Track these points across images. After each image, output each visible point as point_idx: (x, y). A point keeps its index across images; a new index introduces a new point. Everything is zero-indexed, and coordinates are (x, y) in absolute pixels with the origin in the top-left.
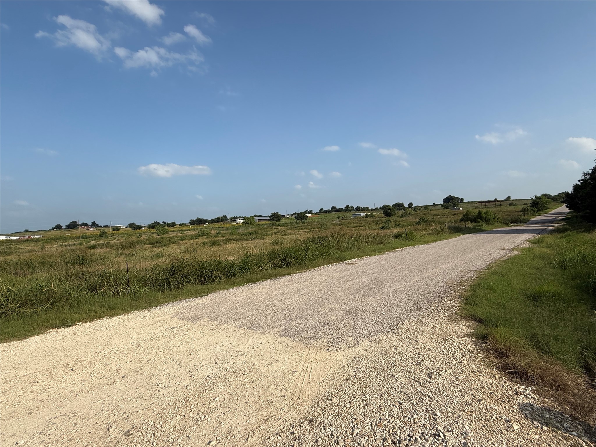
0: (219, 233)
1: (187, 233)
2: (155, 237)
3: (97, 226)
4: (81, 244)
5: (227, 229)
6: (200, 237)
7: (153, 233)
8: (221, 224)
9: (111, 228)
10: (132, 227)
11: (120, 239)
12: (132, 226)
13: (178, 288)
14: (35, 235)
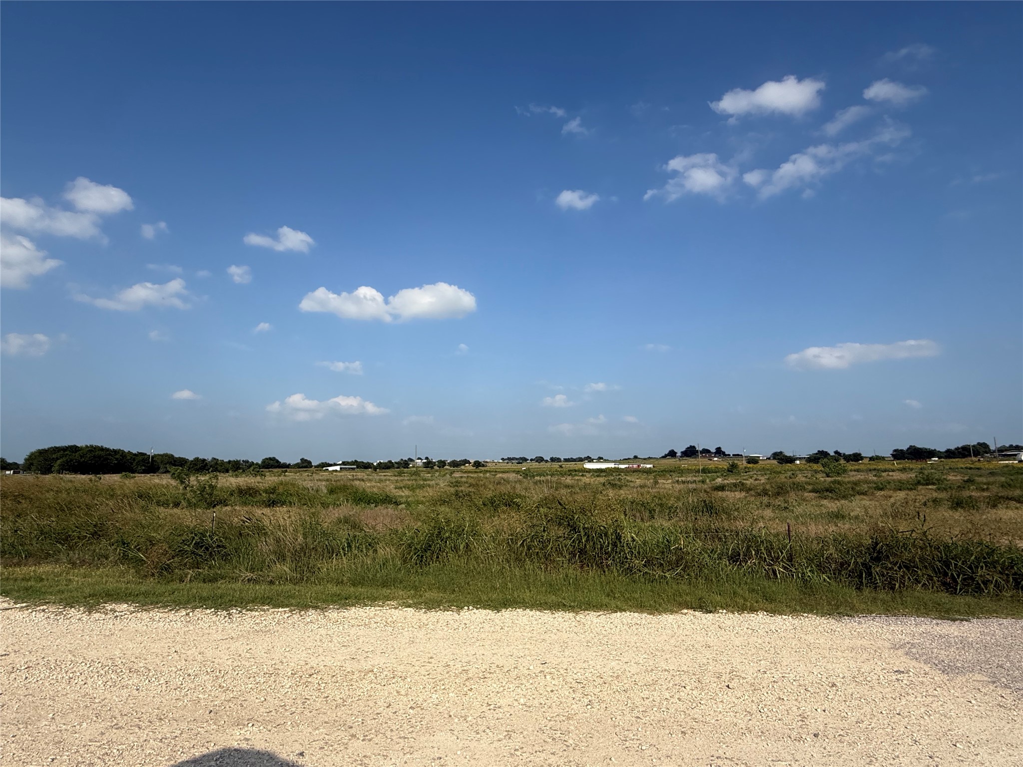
0: (970, 481)
1: (888, 475)
2: (822, 479)
3: (724, 453)
4: (703, 482)
5: (992, 474)
6: (920, 487)
7: (816, 472)
8: (973, 462)
9: (744, 459)
10: (779, 459)
11: (760, 478)
12: (779, 457)
13: (893, 588)
14: (644, 464)
